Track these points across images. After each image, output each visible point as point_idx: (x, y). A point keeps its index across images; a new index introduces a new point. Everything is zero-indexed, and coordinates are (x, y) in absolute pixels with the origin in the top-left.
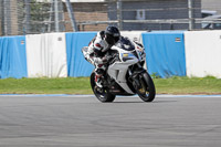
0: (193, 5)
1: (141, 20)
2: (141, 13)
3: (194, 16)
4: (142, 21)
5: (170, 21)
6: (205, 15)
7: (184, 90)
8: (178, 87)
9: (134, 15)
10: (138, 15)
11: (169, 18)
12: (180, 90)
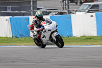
0: (33, 4)
1: (9, 11)
2: (9, 8)
9: (6, 9)
10: (8, 9)
11: (22, 10)
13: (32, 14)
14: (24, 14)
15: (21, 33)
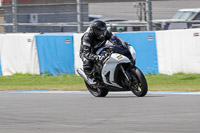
0: (82, 10)
2: (34, 17)
3: (82, 20)
4: (35, 24)
5: (60, 24)
6: (92, 19)
7: (74, 86)
8: (68, 84)
9: (28, 19)
10: (32, 19)
12: (69, 87)
13: (79, 29)
14: (62, 30)
15: (57, 67)
